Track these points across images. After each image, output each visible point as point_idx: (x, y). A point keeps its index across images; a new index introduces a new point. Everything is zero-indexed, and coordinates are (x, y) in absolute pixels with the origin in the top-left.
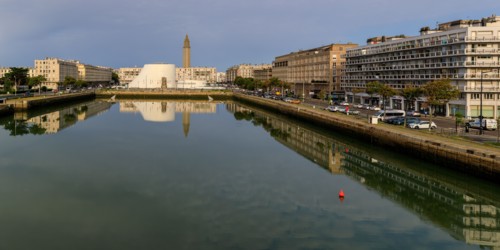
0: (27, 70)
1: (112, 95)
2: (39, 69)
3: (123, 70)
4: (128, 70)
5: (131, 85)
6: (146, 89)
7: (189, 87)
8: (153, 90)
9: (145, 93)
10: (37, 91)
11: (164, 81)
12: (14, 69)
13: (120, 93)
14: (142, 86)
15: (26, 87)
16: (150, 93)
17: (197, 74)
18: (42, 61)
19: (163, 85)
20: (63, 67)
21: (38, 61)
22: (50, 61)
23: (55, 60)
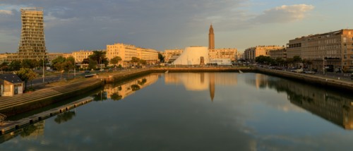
2: (110, 52)
3: (166, 51)
4: (170, 51)
5: (175, 63)
6: (190, 65)
8: (195, 66)
9: (189, 68)
11: (202, 59)
14: (184, 62)
16: (193, 68)
17: (223, 53)
18: (112, 46)
19: (201, 62)
20: (127, 50)
21: (110, 46)
22: (118, 46)
23: (122, 45)
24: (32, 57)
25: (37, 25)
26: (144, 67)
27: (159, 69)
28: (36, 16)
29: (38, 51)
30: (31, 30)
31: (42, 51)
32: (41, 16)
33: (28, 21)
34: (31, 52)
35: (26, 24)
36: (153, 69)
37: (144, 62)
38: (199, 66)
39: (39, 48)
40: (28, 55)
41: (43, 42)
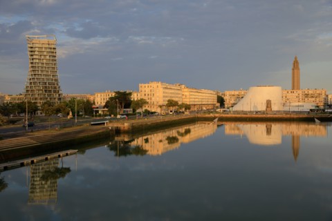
0: (130, 94)
1: (215, 118)
2: (143, 93)
3: (227, 93)
4: (233, 93)
5: (236, 108)
6: (251, 112)
7: (296, 109)
8: (257, 112)
9: (249, 116)
10: (140, 113)
11: (269, 103)
12: (118, 93)
13: (224, 115)
14: (247, 109)
15: (130, 110)
16: (254, 116)
17: (307, 95)
18: (147, 85)
19: (267, 107)
20: (167, 91)
21: (143, 85)
22: (154, 85)
23: (159, 84)
24: (41, 99)
25: (48, 57)
26: (187, 113)
27: (207, 115)
28: (47, 46)
29: (50, 91)
30: (40, 65)
31: (55, 92)
32: (53, 46)
33: (36, 53)
34: (41, 92)
35: (35, 57)
36: (199, 115)
37: (188, 107)
38: (264, 113)
39: (51, 88)
40: (37, 96)
41: (56, 80)
